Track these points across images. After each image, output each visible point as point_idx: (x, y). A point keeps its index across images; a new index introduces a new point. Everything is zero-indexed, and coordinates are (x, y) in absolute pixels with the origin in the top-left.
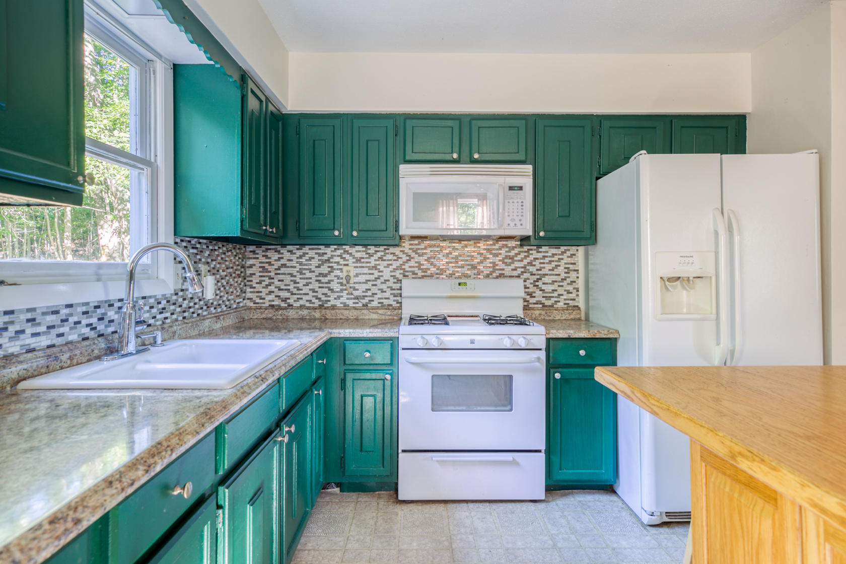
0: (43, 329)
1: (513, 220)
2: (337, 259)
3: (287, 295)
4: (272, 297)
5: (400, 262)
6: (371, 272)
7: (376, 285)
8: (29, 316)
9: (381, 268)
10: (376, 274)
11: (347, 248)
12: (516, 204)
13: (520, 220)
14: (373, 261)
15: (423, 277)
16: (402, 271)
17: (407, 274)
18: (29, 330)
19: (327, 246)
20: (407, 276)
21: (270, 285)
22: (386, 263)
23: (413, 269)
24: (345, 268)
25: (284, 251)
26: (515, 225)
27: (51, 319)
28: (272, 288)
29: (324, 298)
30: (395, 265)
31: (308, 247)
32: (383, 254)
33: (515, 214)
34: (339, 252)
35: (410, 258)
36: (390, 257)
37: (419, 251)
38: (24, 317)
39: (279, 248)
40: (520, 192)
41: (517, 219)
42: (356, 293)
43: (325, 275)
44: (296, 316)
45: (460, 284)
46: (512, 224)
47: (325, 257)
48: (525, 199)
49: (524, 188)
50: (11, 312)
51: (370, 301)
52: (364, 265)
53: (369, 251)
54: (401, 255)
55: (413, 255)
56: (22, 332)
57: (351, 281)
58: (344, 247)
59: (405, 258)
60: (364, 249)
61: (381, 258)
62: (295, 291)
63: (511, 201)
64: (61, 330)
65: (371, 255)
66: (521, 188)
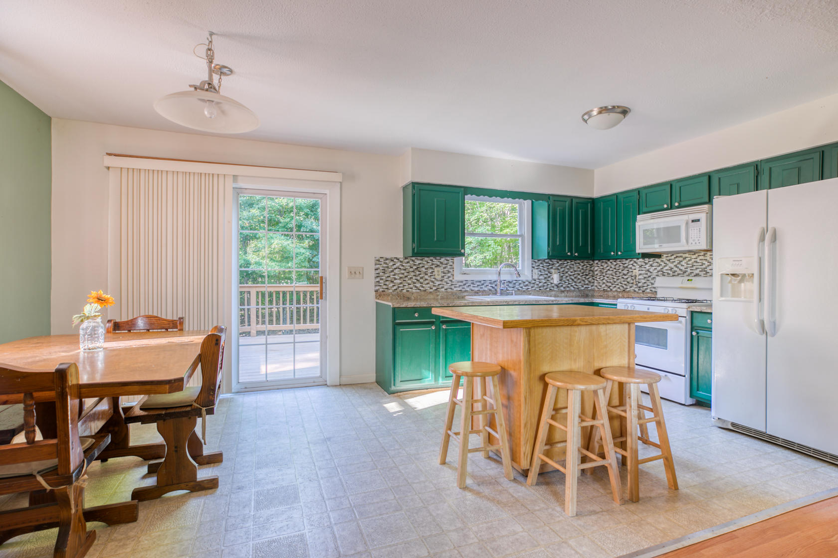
0: (476, 286)
1: (694, 240)
2: (630, 266)
3: (610, 284)
4: (604, 285)
5: (661, 267)
6: (647, 273)
7: (649, 280)
8: (472, 282)
9: (651, 270)
10: (649, 274)
11: (635, 260)
12: (695, 231)
13: (699, 240)
14: (647, 267)
15: (673, 276)
16: (662, 272)
17: (664, 274)
18: (472, 286)
19: (627, 259)
20: (664, 275)
21: (603, 280)
22: (653, 268)
23: (667, 271)
24: (634, 271)
25: (609, 263)
26: (696, 243)
27: (478, 283)
28: (604, 281)
29: (625, 287)
30: (659, 268)
31: (618, 260)
32: (652, 263)
33: (696, 237)
34: (632, 262)
35: (666, 265)
36: (655, 264)
37: (671, 261)
38: (470, 282)
39: (607, 261)
40: (698, 222)
41: (697, 239)
42: (640, 285)
43: (625, 275)
44: (612, 295)
45: (688, 280)
46: (694, 243)
47: (626, 265)
48: (701, 227)
49: (700, 220)
50: (467, 281)
51: (646, 289)
52: (643, 269)
53: (646, 262)
54: (662, 263)
55: (668, 262)
56: (470, 286)
57: (637, 278)
58: (634, 259)
59: (663, 264)
60: (643, 260)
61: (651, 265)
62: (613, 283)
63: (693, 229)
64: (482, 287)
65: (646, 264)
66: (698, 220)
